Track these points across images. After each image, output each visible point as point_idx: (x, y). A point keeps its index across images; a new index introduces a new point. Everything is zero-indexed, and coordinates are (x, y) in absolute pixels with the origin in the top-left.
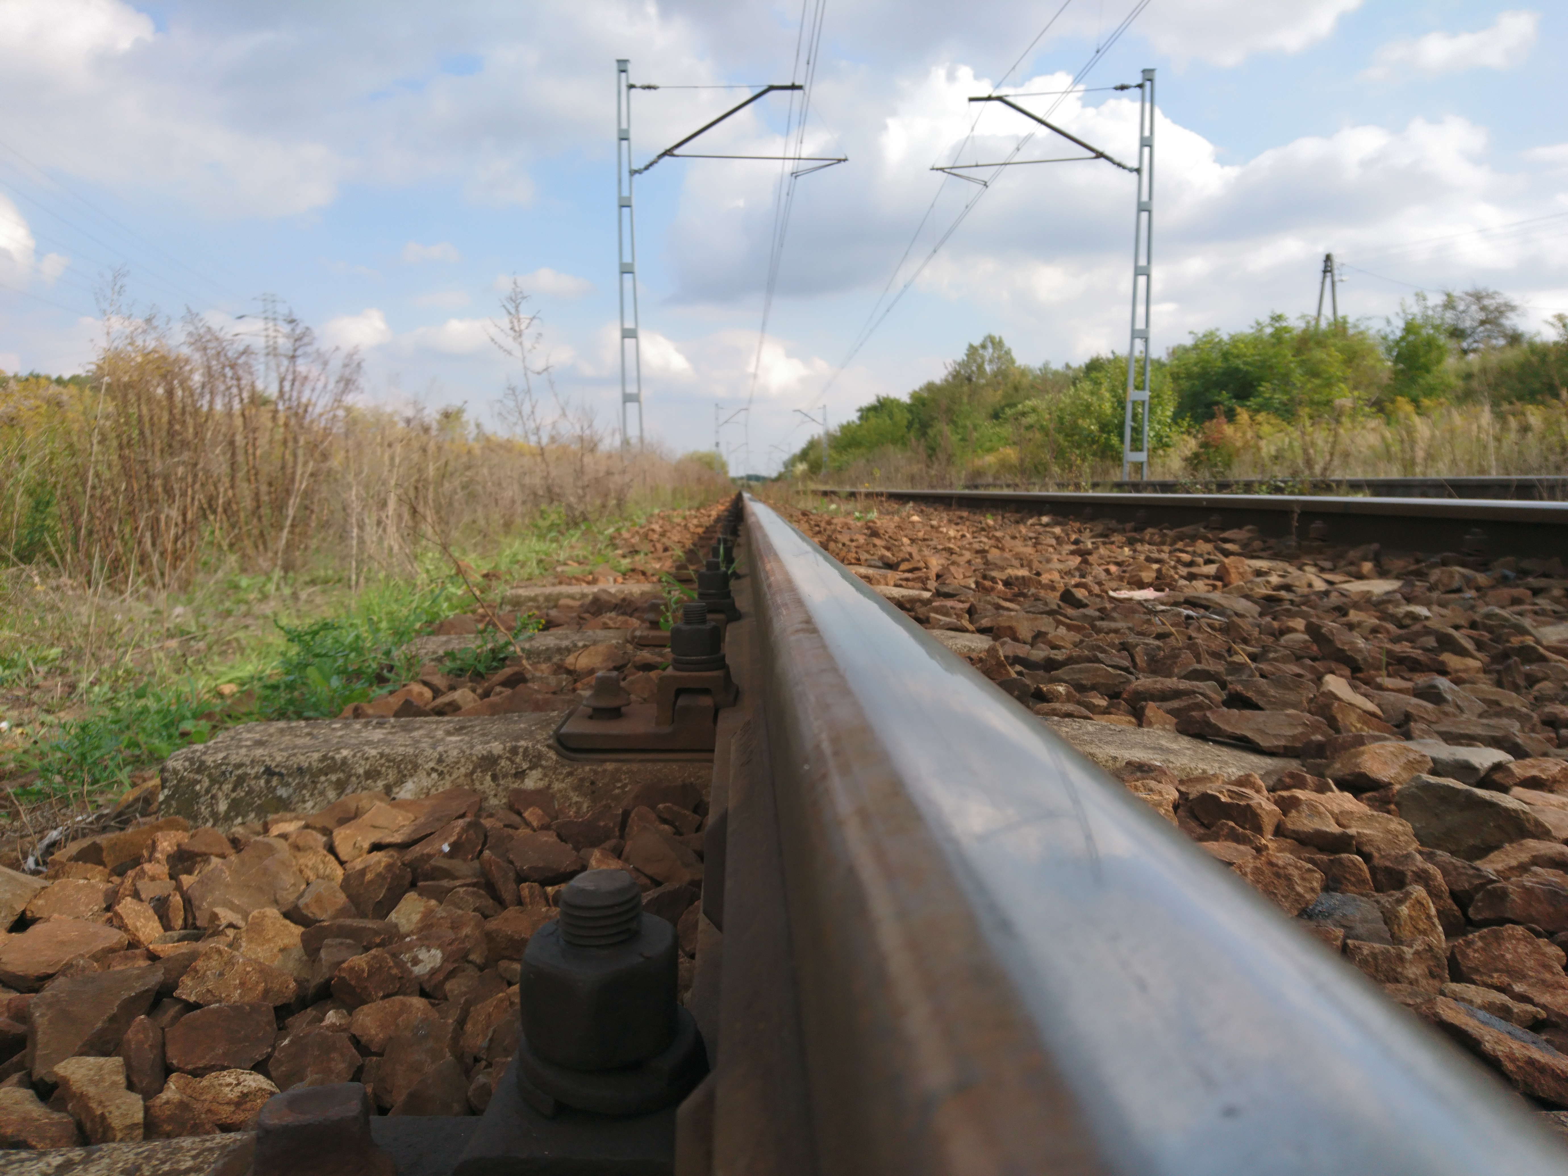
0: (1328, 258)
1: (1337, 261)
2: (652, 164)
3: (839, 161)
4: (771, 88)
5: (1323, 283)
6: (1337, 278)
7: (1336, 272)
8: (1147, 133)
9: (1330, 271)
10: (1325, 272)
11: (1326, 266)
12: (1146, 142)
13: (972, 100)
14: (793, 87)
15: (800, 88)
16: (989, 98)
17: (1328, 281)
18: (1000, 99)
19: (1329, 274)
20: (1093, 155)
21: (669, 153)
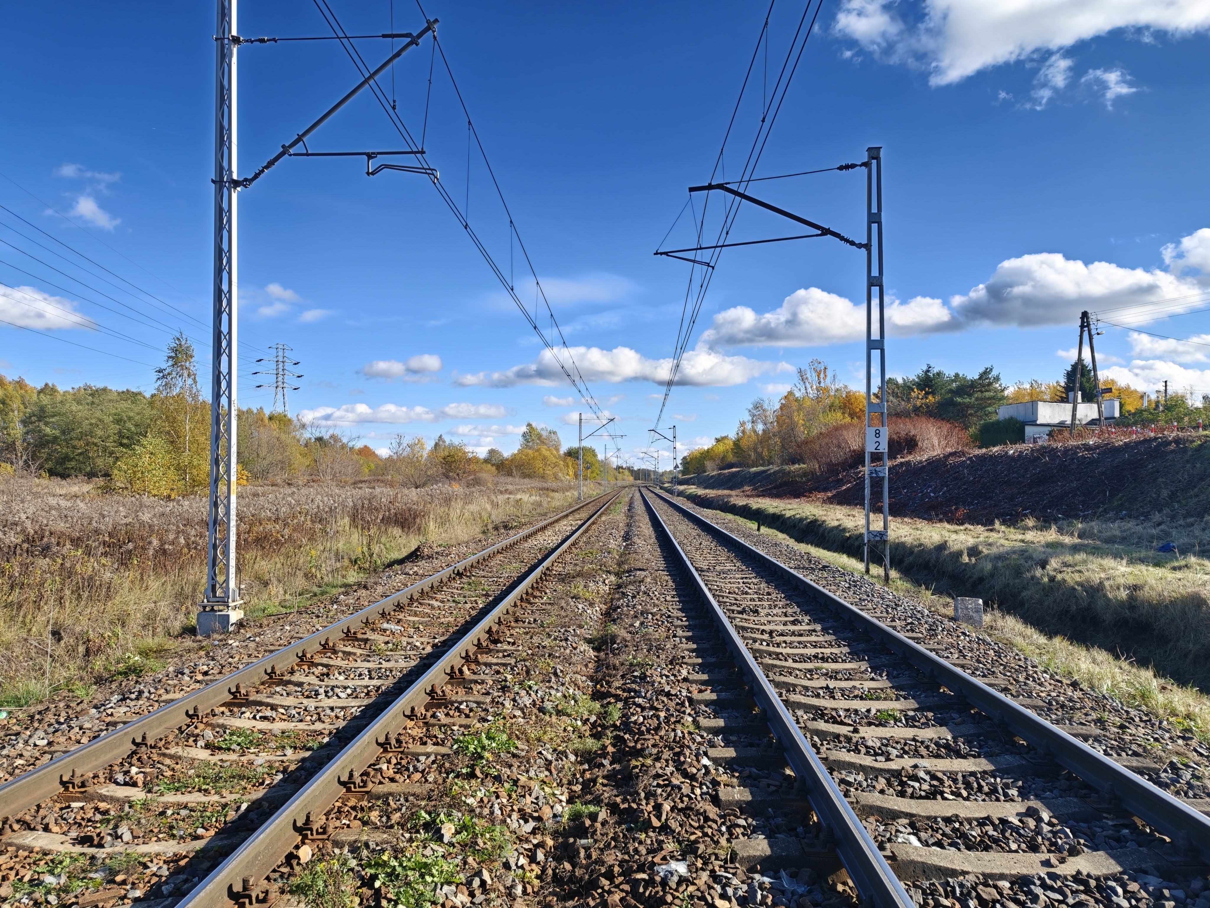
0: (1085, 315)
1: (1092, 318)
5: (1081, 336)
6: (1093, 332)
7: (1092, 326)
8: (874, 210)
9: (1088, 325)
10: (1082, 327)
11: (1083, 322)
12: (874, 219)
17: (1086, 335)
19: (1086, 329)
20: (820, 232)
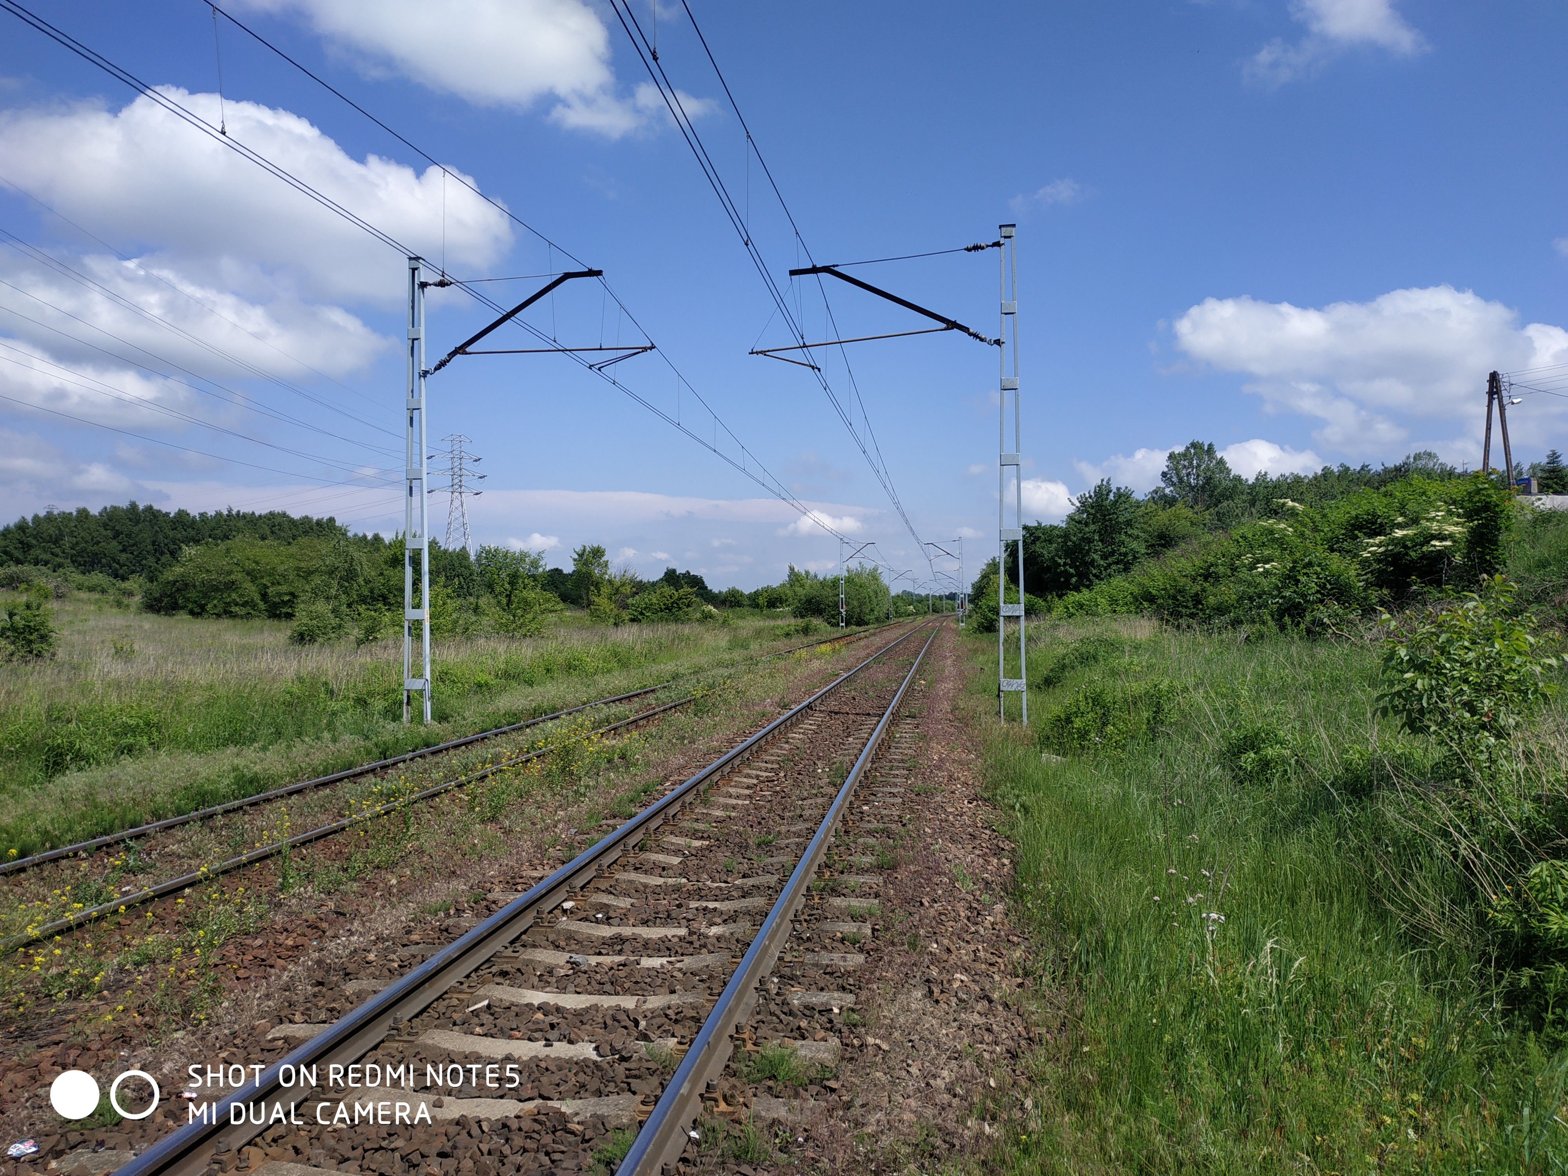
0: (1494, 377)
2: (442, 364)
3: (645, 349)
4: (567, 276)
5: (1490, 406)
7: (1504, 393)
9: (1498, 392)
10: (1491, 394)
11: (1492, 387)
13: (793, 273)
14: (591, 273)
15: (599, 273)
16: (814, 270)
18: (827, 269)
19: (1496, 396)
20: (944, 326)
21: (461, 350)
